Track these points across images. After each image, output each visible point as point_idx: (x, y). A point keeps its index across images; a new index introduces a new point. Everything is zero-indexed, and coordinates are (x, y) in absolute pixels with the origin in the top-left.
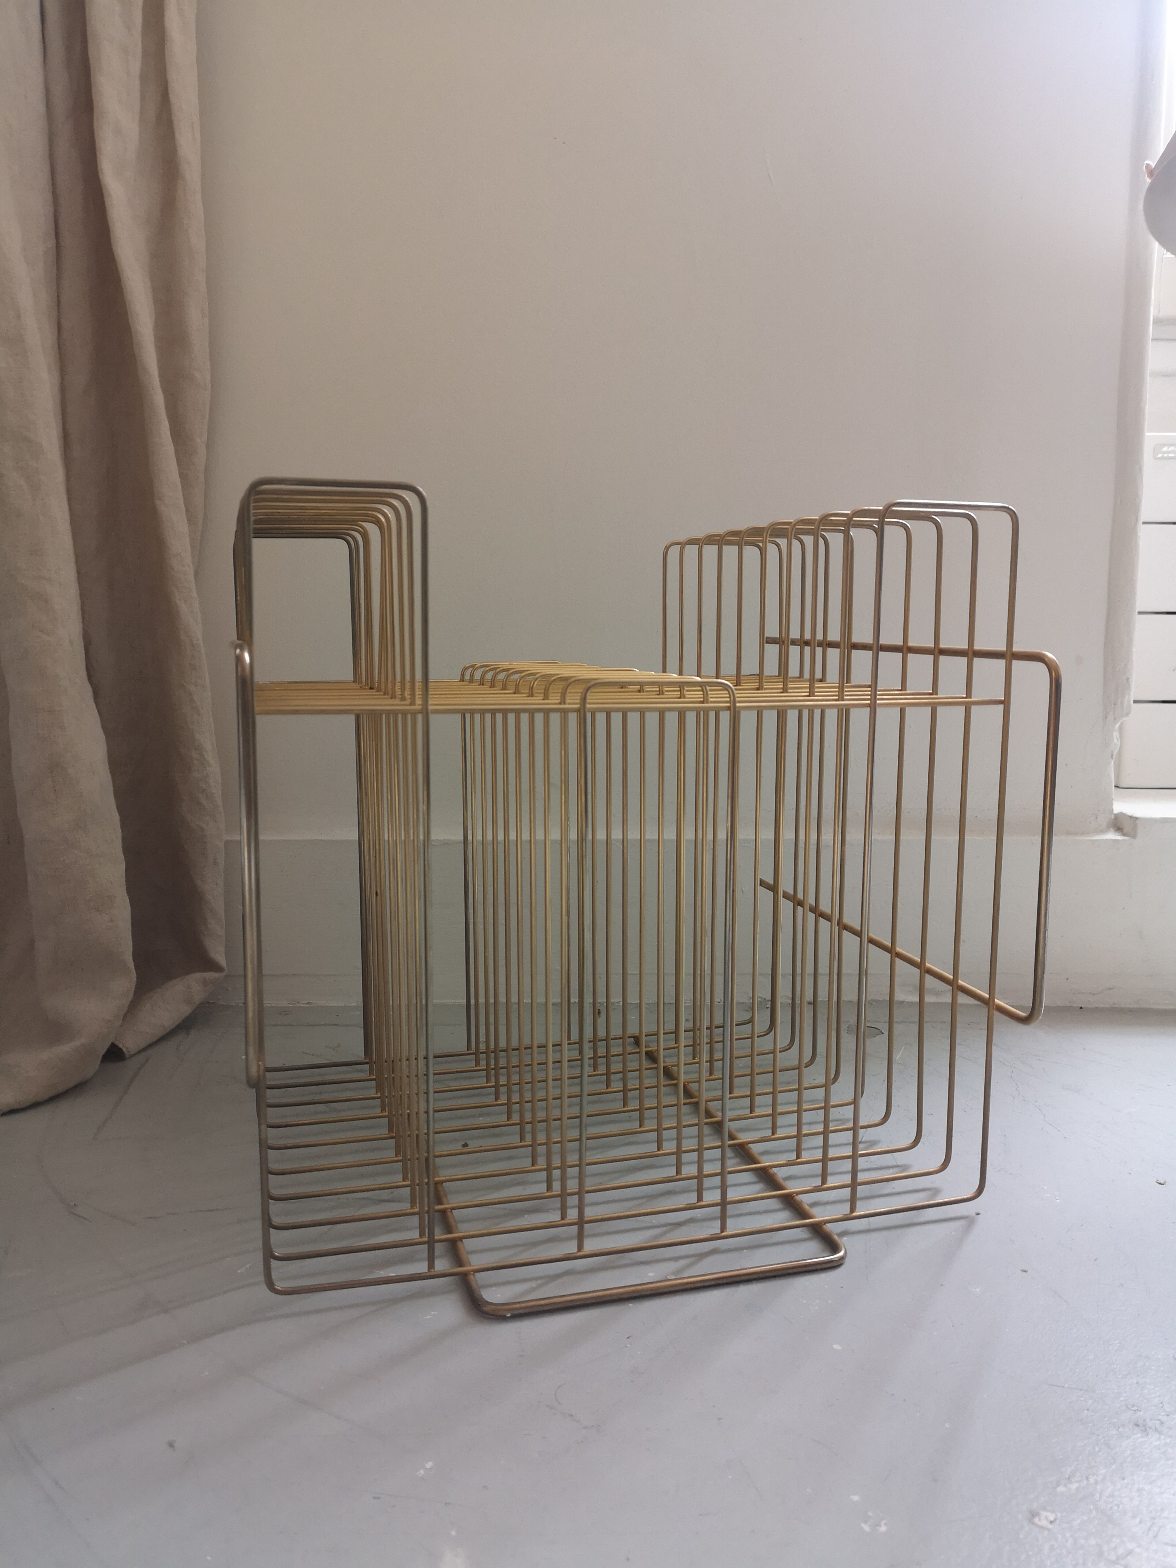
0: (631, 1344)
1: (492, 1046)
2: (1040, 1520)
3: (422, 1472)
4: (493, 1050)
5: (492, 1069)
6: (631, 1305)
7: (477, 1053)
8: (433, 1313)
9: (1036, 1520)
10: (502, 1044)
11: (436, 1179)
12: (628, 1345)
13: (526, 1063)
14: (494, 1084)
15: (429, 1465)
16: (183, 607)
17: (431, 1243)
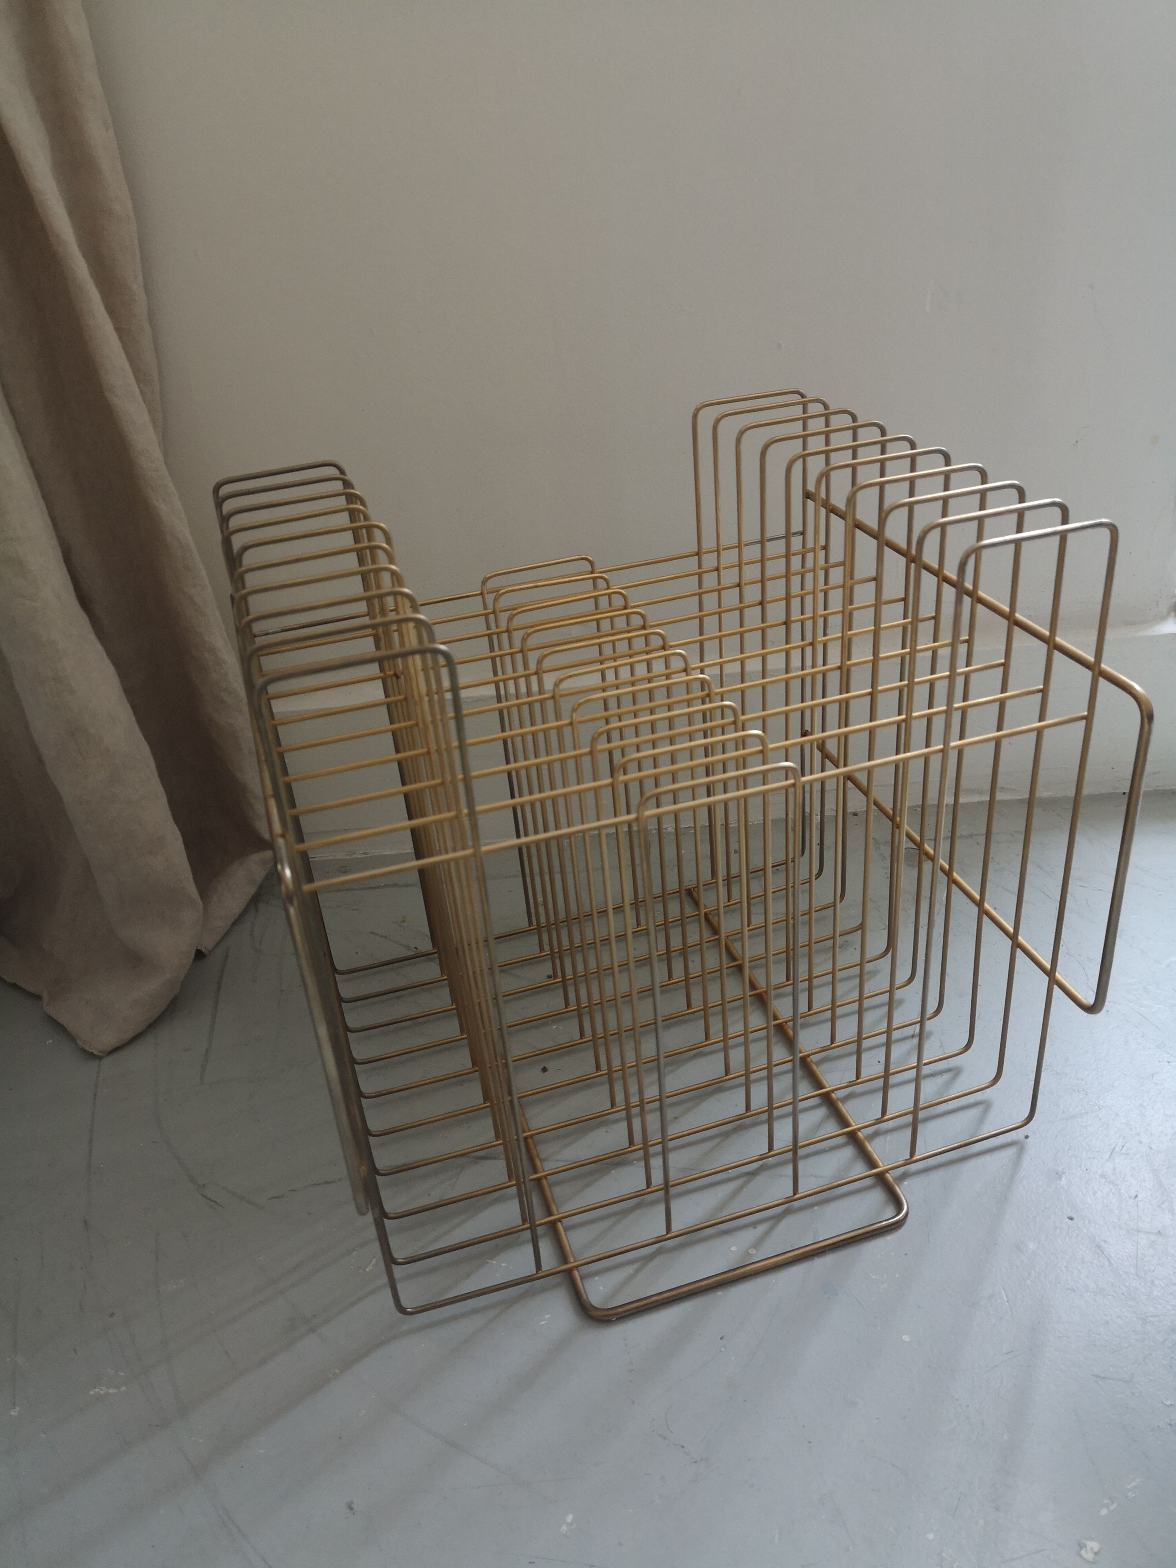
0: (725, 1347)
1: (552, 918)
2: (1087, 1553)
3: (564, 1528)
4: (554, 922)
5: (557, 953)
6: (720, 1293)
7: (539, 928)
8: (546, 1317)
9: (1083, 1552)
10: (562, 915)
11: (525, 1134)
12: (723, 1349)
13: (588, 942)
14: (561, 979)
15: (570, 1518)
16: (163, 508)
17: (533, 1229)
